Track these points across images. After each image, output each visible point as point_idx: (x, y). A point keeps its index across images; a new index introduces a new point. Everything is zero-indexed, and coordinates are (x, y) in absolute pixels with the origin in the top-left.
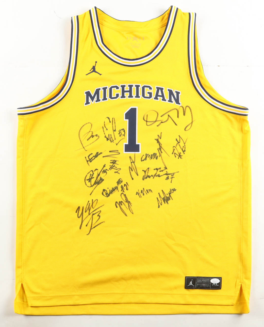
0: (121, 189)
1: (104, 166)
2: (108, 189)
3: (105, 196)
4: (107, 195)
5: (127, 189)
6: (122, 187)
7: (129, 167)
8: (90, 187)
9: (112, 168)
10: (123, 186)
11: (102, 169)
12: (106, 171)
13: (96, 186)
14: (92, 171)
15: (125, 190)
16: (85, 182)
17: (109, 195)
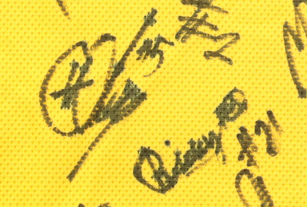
0: (239, 148)
1: (150, 20)
2: (166, 148)
3: (149, 186)
4: (164, 179)
5: (271, 150)
6: (243, 136)
7: (286, 26)
8: (70, 134)
9: (193, 31)
10: (251, 131)
11: (138, 37)
12: (157, 46)
13: (104, 132)
14: (80, 48)
15: (261, 155)
16: (44, 109)
17: (172, 182)
